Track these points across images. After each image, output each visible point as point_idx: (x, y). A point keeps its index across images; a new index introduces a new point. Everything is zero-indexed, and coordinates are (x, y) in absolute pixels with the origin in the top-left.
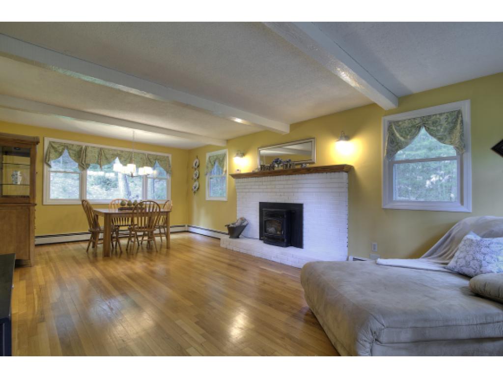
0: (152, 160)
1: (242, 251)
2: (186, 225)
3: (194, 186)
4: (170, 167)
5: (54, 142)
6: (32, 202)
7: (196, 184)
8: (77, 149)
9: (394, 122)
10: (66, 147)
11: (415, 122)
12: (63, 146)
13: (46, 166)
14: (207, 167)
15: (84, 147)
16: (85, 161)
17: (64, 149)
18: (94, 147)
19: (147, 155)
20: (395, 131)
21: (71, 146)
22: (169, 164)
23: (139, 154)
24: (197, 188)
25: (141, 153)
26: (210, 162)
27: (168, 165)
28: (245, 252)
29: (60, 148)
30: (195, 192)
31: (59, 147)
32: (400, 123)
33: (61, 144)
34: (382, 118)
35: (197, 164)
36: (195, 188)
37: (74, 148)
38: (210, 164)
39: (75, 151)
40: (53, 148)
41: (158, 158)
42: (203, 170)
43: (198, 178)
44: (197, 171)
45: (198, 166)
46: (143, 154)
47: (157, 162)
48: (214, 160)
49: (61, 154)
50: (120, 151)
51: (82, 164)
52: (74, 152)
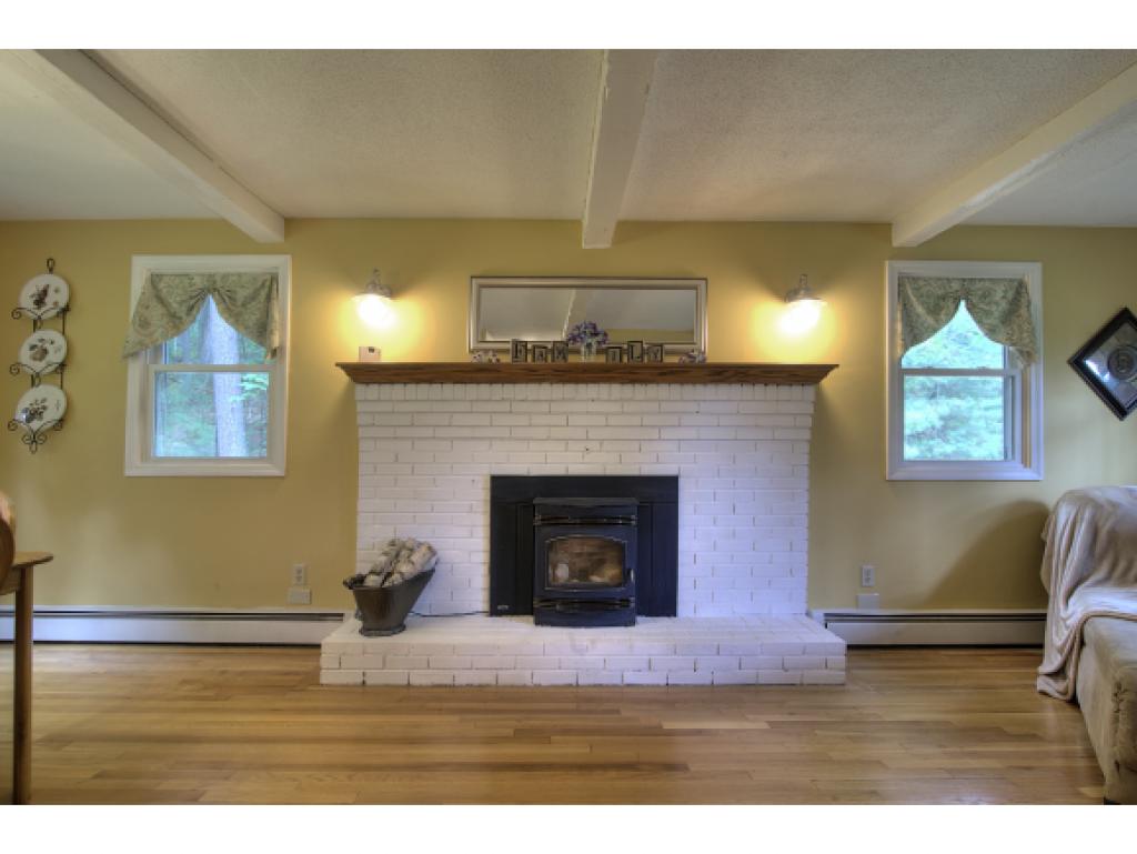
1: (463, 678)
3: (27, 405)
9: (908, 278)
11: (950, 287)
14: (144, 323)
20: (913, 299)
24: (52, 415)
26: (161, 301)
28: (486, 678)
32: (921, 283)
34: (887, 263)
35: (56, 299)
36: (33, 415)
38: (161, 309)
43: (61, 368)
44: (49, 334)
45: (65, 310)
48: (189, 292)
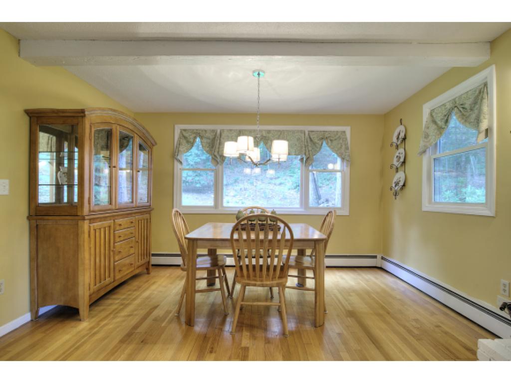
0: (316, 140)
2: (379, 257)
3: (395, 180)
4: (347, 148)
5: (185, 130)
6: (79, 214)
7: (400, 176)
8: (211, 136)
10: (198, 134)
12: (195, 133)
13: (176, 163)
14: (427, 136)
15: (218, 132)
16: (218, 152)
17: (195, 138)
18: (231, 130)
19: (307, 133)
21: (204, 132)
22: (346, 144)
23: (293, 132)
24: (401, 184)
25: (298, 131)
26: (434, 122)
27: (344, 146)
29: (191, 137)
30: (396, 194)
31: (190, 135)
33: (192, 131)
35: (402, 135)
36: (397, 184)
37: (208, 135)
38: (434, 127)
39: (208, 138)
40: (185, 138)
41: (327, 135)
42: (415, 144)
43: (404, 162)
44: (401, 150)
45: (404, 139)
46: (301, 131)
47: (324, 144)
48: (445, 112)
49: (192, 144)
50: (265, 130)
51: (215, 156)
52: (209, 141)
